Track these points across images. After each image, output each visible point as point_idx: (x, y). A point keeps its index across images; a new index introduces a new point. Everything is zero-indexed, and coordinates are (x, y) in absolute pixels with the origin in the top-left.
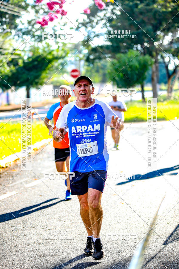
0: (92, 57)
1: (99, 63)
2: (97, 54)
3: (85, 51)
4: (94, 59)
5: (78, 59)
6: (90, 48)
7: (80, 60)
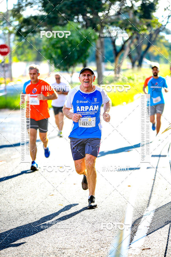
0: (23, 30)
1: (33, 38)
2: (30, 27)
3: (16, 23)
4: (27, 33)
5: (7, 32)
6: (21, 19)
7: (10, 33)
